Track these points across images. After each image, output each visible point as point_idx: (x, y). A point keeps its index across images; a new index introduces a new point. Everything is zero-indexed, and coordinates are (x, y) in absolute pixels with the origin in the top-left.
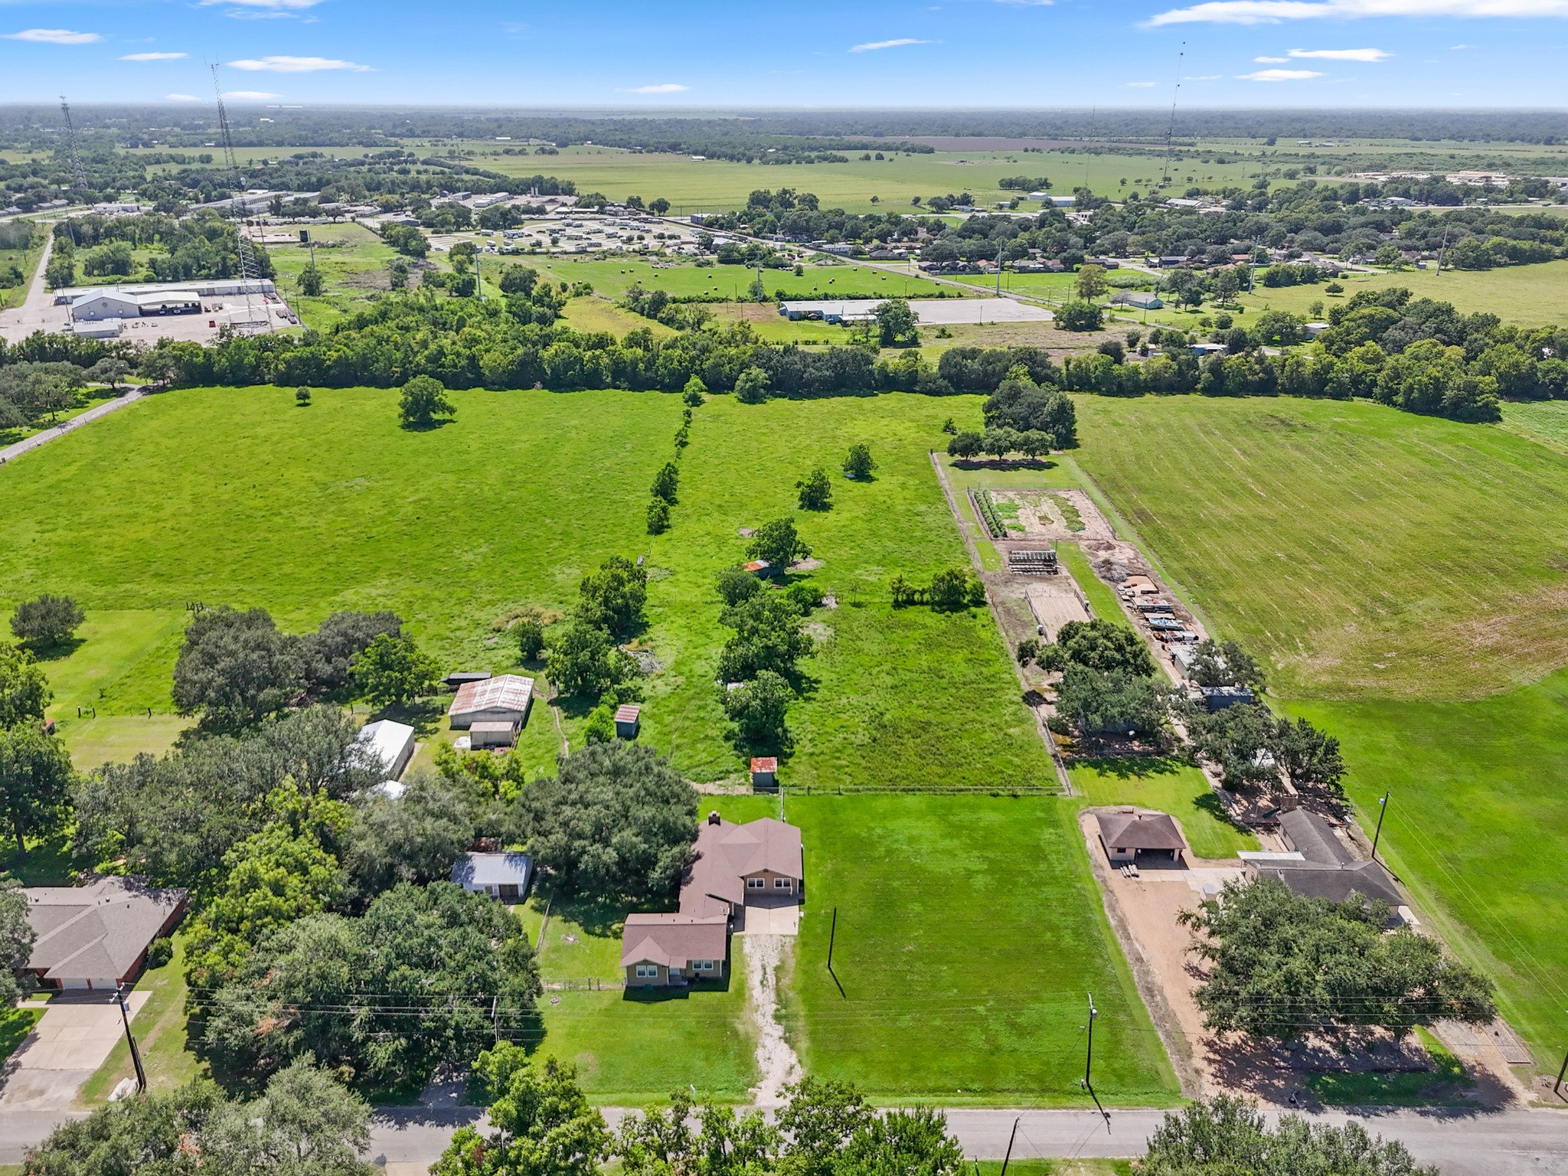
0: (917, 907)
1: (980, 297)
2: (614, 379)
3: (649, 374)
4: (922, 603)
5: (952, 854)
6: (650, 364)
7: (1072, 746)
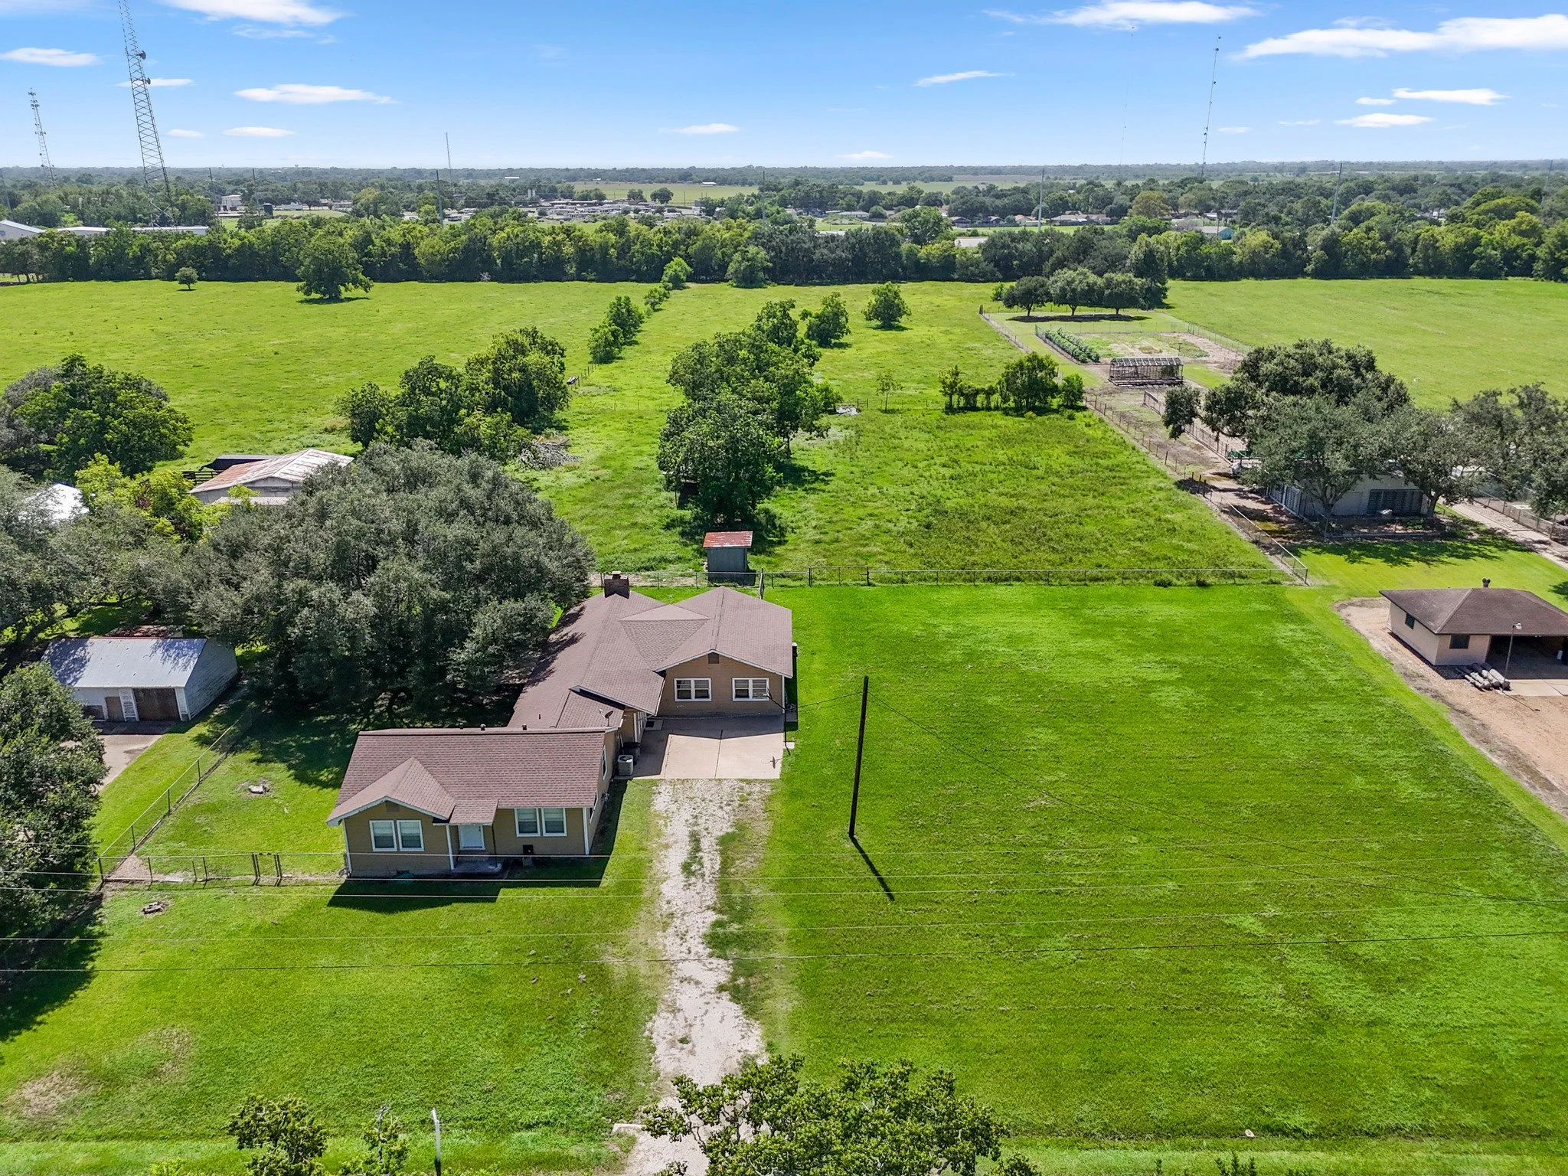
0: (1046, 736)
2: (580, 269)
3: (622, 262)
5: (1101, 658)
6: (624, 250)
7: (1283, 532)
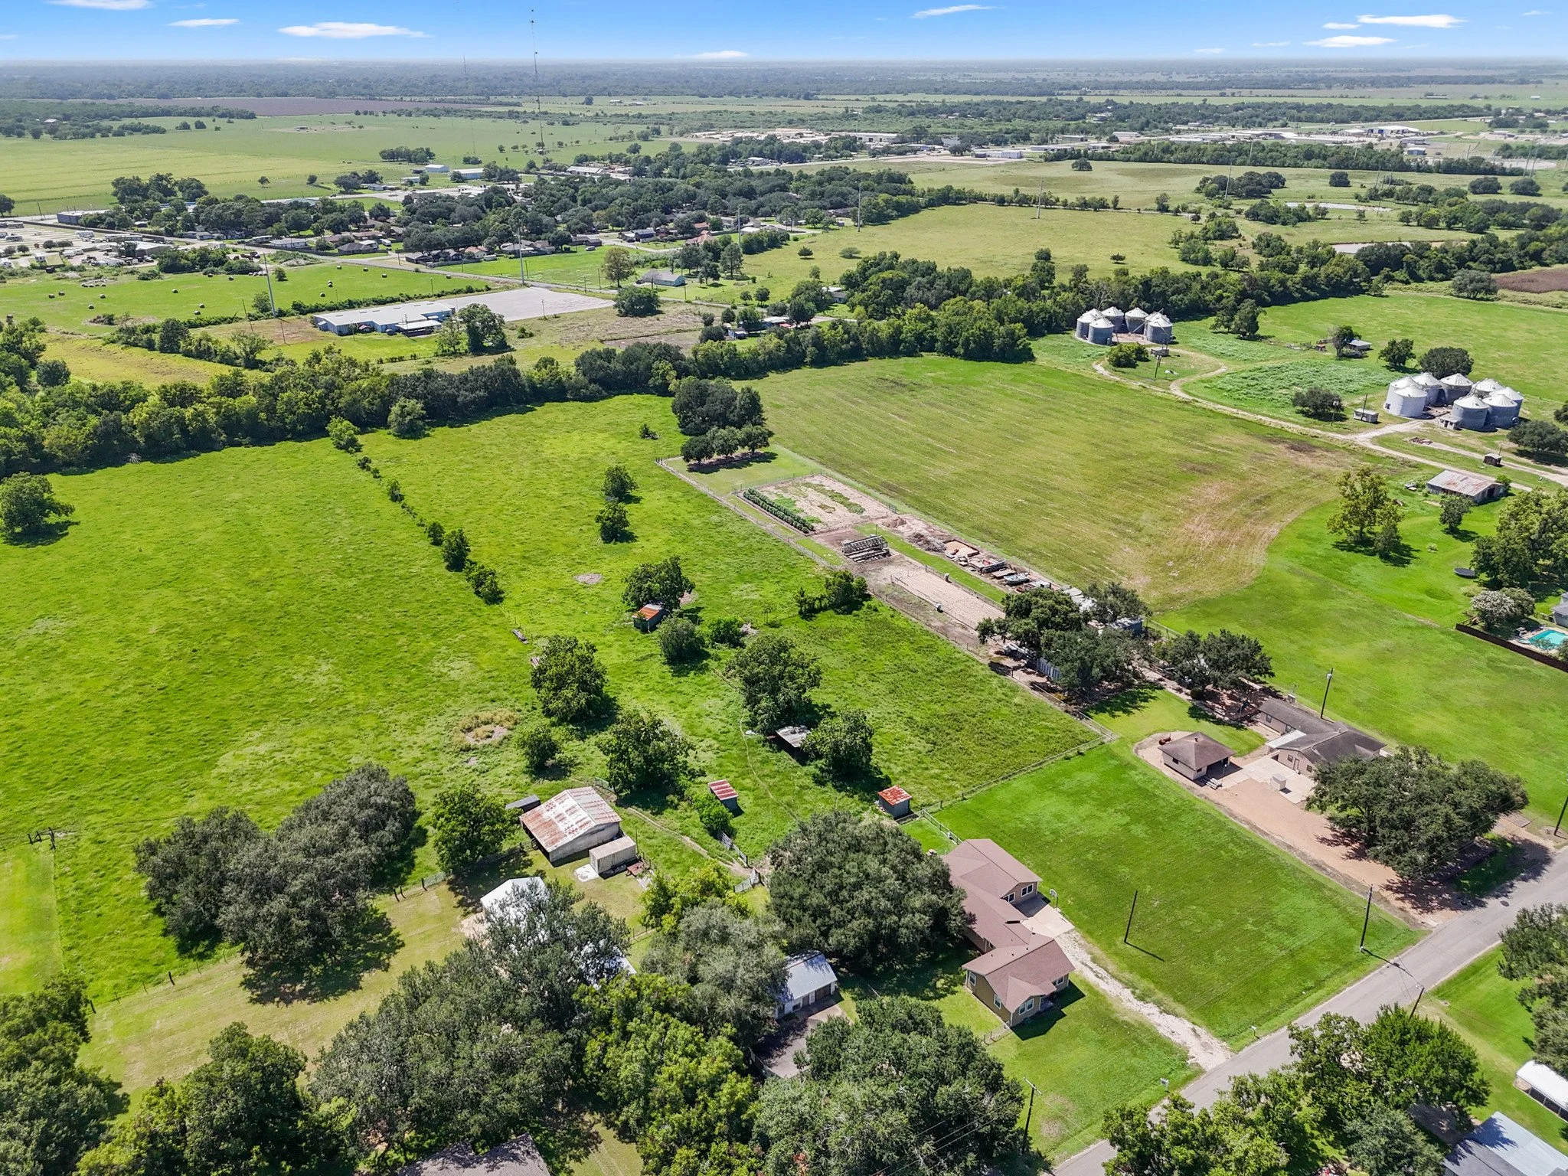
1: (508, 288)
2: (230, 435)
4: (825, 609)
5: (1096, 817)
7: (1069, 699)
